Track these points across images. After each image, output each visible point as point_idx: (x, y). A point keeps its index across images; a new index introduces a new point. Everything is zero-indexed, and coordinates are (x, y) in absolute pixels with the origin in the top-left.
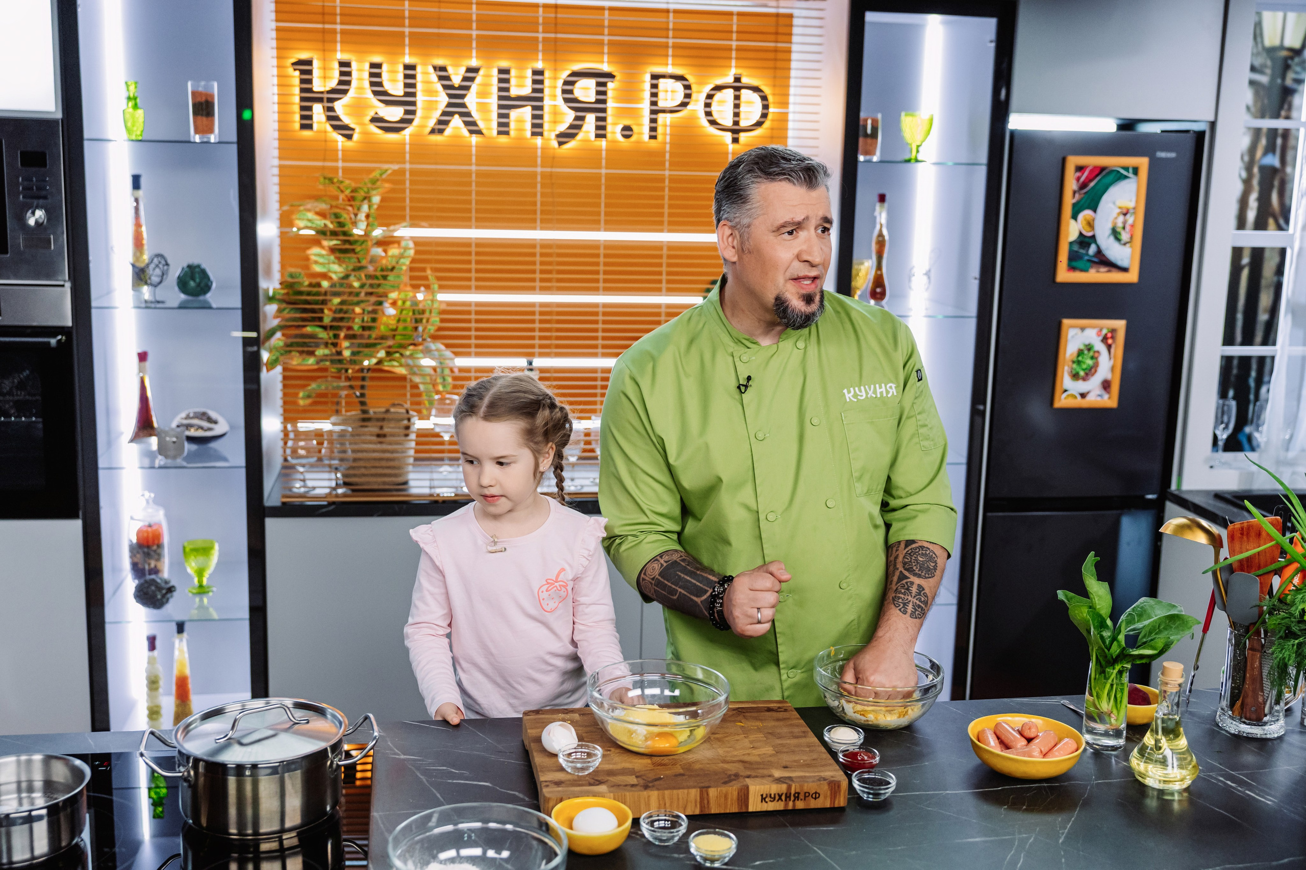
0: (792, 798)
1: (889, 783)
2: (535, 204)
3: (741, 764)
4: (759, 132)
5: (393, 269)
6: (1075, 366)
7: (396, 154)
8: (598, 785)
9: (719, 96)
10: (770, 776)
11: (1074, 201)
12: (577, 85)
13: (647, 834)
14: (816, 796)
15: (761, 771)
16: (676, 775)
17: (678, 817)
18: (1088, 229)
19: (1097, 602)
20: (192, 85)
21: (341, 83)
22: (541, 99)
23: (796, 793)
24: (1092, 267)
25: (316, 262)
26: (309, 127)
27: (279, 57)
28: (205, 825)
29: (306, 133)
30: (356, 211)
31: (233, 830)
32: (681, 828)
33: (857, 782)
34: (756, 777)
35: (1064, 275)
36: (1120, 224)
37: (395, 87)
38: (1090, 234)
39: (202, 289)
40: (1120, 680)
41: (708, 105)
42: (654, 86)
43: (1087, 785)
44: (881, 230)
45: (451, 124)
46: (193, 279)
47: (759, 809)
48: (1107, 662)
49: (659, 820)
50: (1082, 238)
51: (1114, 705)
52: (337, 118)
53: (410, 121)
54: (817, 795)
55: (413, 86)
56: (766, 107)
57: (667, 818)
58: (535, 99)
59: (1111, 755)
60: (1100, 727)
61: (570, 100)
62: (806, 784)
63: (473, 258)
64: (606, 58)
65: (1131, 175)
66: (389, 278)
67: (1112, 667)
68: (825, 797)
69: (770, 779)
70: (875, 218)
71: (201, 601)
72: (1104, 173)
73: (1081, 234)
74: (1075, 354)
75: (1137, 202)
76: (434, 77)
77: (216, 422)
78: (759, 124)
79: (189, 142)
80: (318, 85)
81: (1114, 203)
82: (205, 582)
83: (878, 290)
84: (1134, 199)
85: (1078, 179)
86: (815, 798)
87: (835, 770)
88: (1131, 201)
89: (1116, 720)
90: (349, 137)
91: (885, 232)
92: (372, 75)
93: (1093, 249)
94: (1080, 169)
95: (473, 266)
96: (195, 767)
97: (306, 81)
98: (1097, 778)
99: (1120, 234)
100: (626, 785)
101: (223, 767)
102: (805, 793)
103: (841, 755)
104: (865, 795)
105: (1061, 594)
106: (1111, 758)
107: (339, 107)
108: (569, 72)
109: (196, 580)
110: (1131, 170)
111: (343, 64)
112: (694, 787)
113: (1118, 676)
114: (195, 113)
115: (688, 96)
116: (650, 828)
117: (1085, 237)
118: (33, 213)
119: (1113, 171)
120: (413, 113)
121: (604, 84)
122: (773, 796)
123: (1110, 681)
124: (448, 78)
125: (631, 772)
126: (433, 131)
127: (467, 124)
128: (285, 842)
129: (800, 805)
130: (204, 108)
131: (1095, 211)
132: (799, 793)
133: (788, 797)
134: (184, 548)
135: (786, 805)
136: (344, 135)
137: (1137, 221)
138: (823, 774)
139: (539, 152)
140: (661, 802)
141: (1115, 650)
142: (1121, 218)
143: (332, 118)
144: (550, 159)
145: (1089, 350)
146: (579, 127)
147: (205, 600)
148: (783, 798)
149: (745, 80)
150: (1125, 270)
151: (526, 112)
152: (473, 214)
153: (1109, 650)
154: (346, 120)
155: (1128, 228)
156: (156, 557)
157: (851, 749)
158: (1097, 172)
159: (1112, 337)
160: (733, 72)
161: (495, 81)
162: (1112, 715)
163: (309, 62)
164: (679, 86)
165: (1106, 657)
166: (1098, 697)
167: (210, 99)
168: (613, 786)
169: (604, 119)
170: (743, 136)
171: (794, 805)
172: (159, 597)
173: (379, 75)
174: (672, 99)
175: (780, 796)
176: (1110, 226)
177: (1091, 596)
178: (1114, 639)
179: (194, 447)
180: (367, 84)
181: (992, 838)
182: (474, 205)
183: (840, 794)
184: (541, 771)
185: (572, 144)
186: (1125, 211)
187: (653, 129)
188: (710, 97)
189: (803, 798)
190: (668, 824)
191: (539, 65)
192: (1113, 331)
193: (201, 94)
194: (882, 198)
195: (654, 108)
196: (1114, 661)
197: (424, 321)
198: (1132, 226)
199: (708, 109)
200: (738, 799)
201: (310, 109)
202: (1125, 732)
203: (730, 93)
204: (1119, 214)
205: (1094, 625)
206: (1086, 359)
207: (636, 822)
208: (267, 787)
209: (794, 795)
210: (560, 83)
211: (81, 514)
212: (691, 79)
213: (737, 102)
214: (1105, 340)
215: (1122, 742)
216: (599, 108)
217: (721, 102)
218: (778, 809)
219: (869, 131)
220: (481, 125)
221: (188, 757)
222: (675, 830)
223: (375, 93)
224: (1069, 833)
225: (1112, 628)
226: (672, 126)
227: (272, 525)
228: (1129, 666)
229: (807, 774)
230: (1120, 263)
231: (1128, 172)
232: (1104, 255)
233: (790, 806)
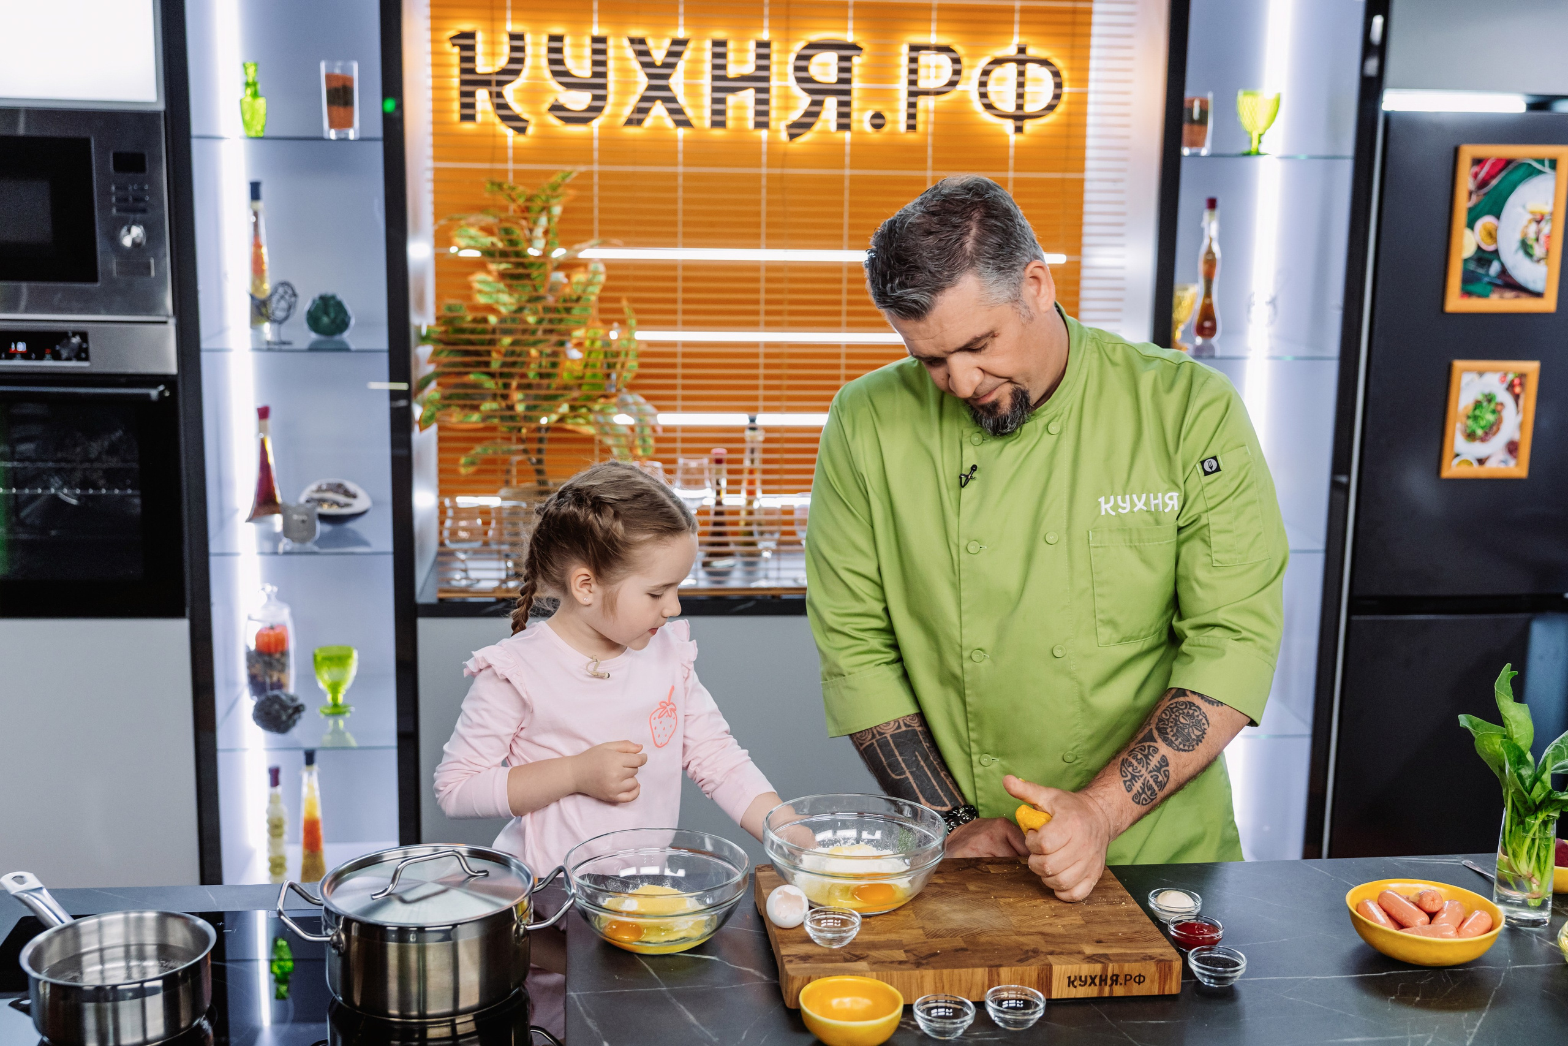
0: (1109, 982)
1: (1238, 965)
2: (758, 214)
3: (1040, 936)
4: (1050, 118)
5: (578, 299)
6: (1470, 422)
7: (580, 152)
8: (855, 961)
9: (997, 72)
10: (1079, 953)
11: (1470, 204)
12: (814, 60)
13: (922, 1025)
14: (1140, 979)
15: (1067, 946)
16: (957, 951)
17: (962, 1003)
18: (1489, 241)
19: (1514, 730)
20: (326, 67)
21: (512, 60)
22: (767, 79)
23: (1113, 975)
24: (1493, 291)
25: (480, 292)
26: (471, 118)
27: (434, 29)
28: (358, 1004)
29: (468, 126)
30: (531, 226)
31: (394, 1011)
32: (966, 1018)
33: (1195, 963)
34: (1061, 953)
35: (1456, 302)
36: (1532, 235)
37: (580, 66)
38: (1490, 248)
39: (338, 326)
40: (1545, 833)
41: (983, 84)
42: (913, 60)
43: (1500, 972)
44: (1210, 248)
45: (652, 113)
46: (327, 313)
47: (1065, 996)
48: (1527, 809)
49: (937, 1007)
50: (1480, 254)
51: (1536, 865)
52: (505, 106)
53: (599, 109)
54: (1142, 979)
55: (603, 63)
56: (1059, 86)
57: (948, 1005)
58: (759, 80)
59: (1532, 932)
60: (1516, 895)
61: (804, 80)
62: (1127, 965)
63: (680, 284)
64: (850, 24)
65: (1547, 169)
66: (574, 311)
67: (1533, 817)
68: (1152, 982)
69: (1081, 956)
70: (1202, 230)
71: (336, 723)
72: (1511, 167)
73: (1479, 248)
74: (1471, 407)
75: (1555, 205)
76: (630, 53)
77: (354, 496)
78: (1050, 108)
79: (322, 139)
80: (483, 66)
81: (1524, 207)
82: (340, 699)
83: (1207, 324)
84: (1551, 201)
85: (1476, 176)
86: (1139, 983)
87: (1165, 947)
88: (1547, 203)
89: (1539, 886)
90: (521, 130)
91: (1216, 248)
92: (551, 50)
93: (1495, 268)
94: (1478, 162)
95: (680, 295)
96: (347, 929)
97: (468, 60)
98: (1515, 962)
99: (1531, 247)
100: (892, 962)
101: (380, 930)
102: (1126, 975)
103: (1172, 927)
104: (1206, 980)
105: (1464, 720)
106: (1532, 936)
107: (510, 92)
108: (803, 44)
109: (329, 698)
110: (1547, 163)
111: (514, 37)
112: (981, 966)
113: (1542, 828)
114: (330, 102)
115: (957, 72)
116: (926, 1017)
117: (1485, 252)
118: (129, 231)
119: (1524, 164)
120: (603, 98)
121: (848, 59)
122: (1083, 979)
123: (1531, 835)
124: (647, 53)
125: (899, 945)
126: (629, 122)
127: (671, 111)
128: (459, 1028)
129: (1119, 991)
130: (340, 95)
131: (1498, 217)
132: (1117, 976)
133: (1103, 980)
134: (315, 656)
135: (1101, 990)
136: (515, 128)
137: (1553, 229)
138: (1148, 951)
139: (764, 148)
140: (938, 985)
141: (1538, 794)
142: (1533, 227)
143: (501, 107)
144: (778, 157)
145: (1490, 401)
146: (816, 115)
147: (341, 723)
148: (1097, 981)
149: (1031, 52)
150: (1538, 295)
151: (748, 97)
152: (680, 229)
153: (1530, 794)
154: (517, 108)
155: (1542, 239)
156: (279, 667)
157: (1185, 919)
158: (1501, 166)
159: (1521, 385)
160: (1016, 40)
161: (708, 56)
162: (1534, 880)
163: (471, 35)
164: (945, 59)
165: (1526, 802)
166: (1515, 855)
167: (348, 84)
168: (875, 963)
169: (847, 104)
170: (1029, 125)
171: (1111, 991)
172: (284, 718)
173: (559, 50)
174: (936, 77)
175: (1093, 979)
176: (1518, 237)
177: (1506, 722)
178: (1537, 779)
179: (327, 528)
180: (544, 62)
181: (1377, 1038)
182: (680, 217)
183: (1171, 979)
184: (782, 942)
185: (807, 137)
186: (1538, 217)
187: (912, 116)
188: (986, 73)
189: (1123, 982)
190: (950, 1013)
191: (765, 36)
192: (1522, 376)
193: (337, 77)
194: (1212, 204)
195: (913, 88)
196: (1536, 809)
197: (618, 366)
198: (1548, 237)
199: (983, 90)
200: (1038, 983)
201: (472, 94)
202: (1550, 903)
203: (1012, 68)
204: (1530, 221)
205: (1509, 760)
206: (1485, 413)
207: (908, 1010)
208: (436, 957)
209: (1111, 978)
210: (792, 57)
211: (187, 611)
212: (960, 50)
213: (1021, 79)
214: (1511, 387)
215: (1546, 916)
216: (842, 90)
217: (1001, 80)
218: (1090, 996)
219: (1196, 114)
220: (690, 113)
221: (338, 917)
222: (958, 1021)
223: (555, 74)
224: (1478, 1033)
225: (1533, 765)
226: (936, 112)
227: (425, 626)
228: (1557, 815)
229: (1128, 951)
230: (1531, 286)
231: (1544, 165)
232: (1510, 276)
233: (1106, 992)
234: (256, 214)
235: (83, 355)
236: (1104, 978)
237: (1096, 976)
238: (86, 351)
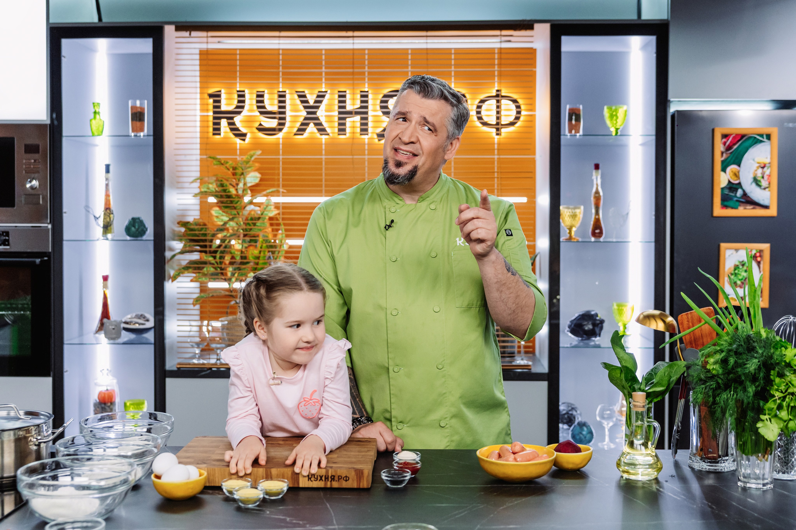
0: (330, 479)
4: (514, 128)
5: (259, 218)
6: (732, 277)
7: (273, 149)
9: (485, 106)
11: (723, 159)
12: (389, 103)
14: (347, 479)
18: (736, 178)
20: (131, 102)
21: (238, 107)
22: (366, 113)
23: (332, 476)
24: (740, 205)
25: (216, 218)
26: (219, 135)
29: (217, 138)
30: (237, 182)
35: (718, 211)
36: (759, 174)
37: (271, 105)
38: (737, 182)
39: (139, 232)
41: (479, 112)
44: (597, 190)
45: (308, 130)
46: (134, 227)
47: (306, 486)
50: (731, 185)
52: (237, 129)
53: (281, 129)
55: (284, 107)
56: (519, 112)
58: (363, 112)
61: (386, 112)
62: (339, 471)
65: (765, 140)
66: (257, 224)
68: (353, 480)
70: (592, 181)
72: (744, 139)
73: (729, 182)
74: (733, 269)
75: (771, 158)
76: (298, 101)
77: (148, 320)
78: (514, 123)
79: (128, 136)
80: (224, 107)
81: (754, 160)
83: (597, 231)
84: (769, 157)
85: (725, 143)
86: (346, 481)
88: (767, 158)
90: (244, 140)
91: (600, 190)
92: (258, 102)
93: (740, 193)
94: (725, 136)
97: (217, 107)
99: (760, 181)
102: (339, 476)
107: (238, 120)
108: (384, 94)
110: (765, 136)
111: (240, 96)
114: (132, 120)
117: (733, 184)
118: (30, 182)
119: (751, 137)
120: (284, 124)
122: (316, 477)
124: (306, 102)
126: (296, 134)
127: (319, 130)
129: (335, 485)
130: (138, 116)
131: (739, 166)
132: (334, 476)
133: (327, 478)
134: (125, 404)
136: (241, 139)
137: (773, 172)
139: (367, 146)
142: (760, 171)
143: (234, 129)
144: (373, 150)
145: (743, 265)
148: (323, 478)
149: (503, 93)
150: (766, 207)
151: (356, 121)
152: (324, 188)
154: (243, 130)
155: (766, 177)
156: (111, 409)
158: (739, 138)
159: (760, 256)
160: (496, 87)
161: (336, 102)
163: (219, 95)
167: (142, 111)
171: (331, 484)
173: (262, 101)
175: (321, 477)
176: (752, 176)
179: (132, 336)
180: (255, 107)
182: (324, 183)
183: (363, 479)
186: (762, 166)
189: (337, 480)
191: (365, 89)
192: (761, 251)
193: (136, 107)
194: (597, 167)
197: (277, 253)
198: (769, 176)
200: (292, 478)
201: (219, 124)
203: (493, 102)
204: (758, 167)
206: (741, 272)
209: (331, 477)
210: (379, 102)
211: (52, 373)
213: (498, 110)
214: (754, 258)
217: (488, 110)
218: (320, 486)
219: (574, 117)
220: (328, 130)
223: (261, 113)
227: (169, 382)
230: (762, 202)
231: (763, 138)
232: (749, 197)
233: (329, 485)
234: (107, 179)
235: (7, 243)
236: (327, 477)
237: (322, 476)
238: (8, 241)
